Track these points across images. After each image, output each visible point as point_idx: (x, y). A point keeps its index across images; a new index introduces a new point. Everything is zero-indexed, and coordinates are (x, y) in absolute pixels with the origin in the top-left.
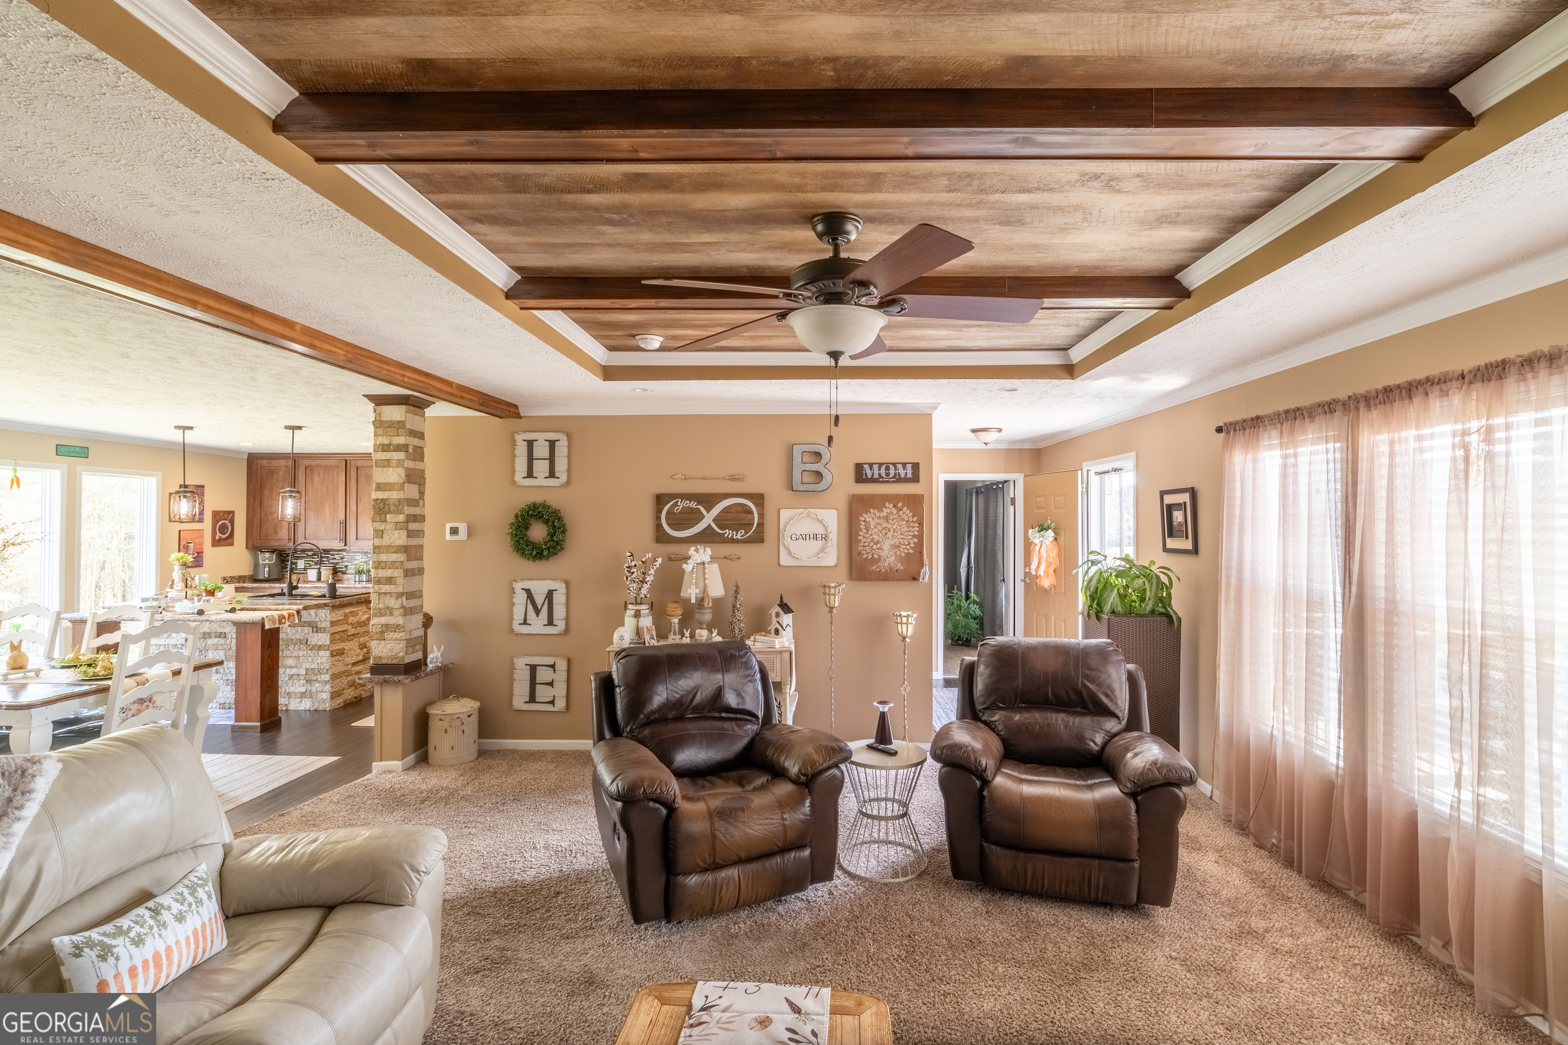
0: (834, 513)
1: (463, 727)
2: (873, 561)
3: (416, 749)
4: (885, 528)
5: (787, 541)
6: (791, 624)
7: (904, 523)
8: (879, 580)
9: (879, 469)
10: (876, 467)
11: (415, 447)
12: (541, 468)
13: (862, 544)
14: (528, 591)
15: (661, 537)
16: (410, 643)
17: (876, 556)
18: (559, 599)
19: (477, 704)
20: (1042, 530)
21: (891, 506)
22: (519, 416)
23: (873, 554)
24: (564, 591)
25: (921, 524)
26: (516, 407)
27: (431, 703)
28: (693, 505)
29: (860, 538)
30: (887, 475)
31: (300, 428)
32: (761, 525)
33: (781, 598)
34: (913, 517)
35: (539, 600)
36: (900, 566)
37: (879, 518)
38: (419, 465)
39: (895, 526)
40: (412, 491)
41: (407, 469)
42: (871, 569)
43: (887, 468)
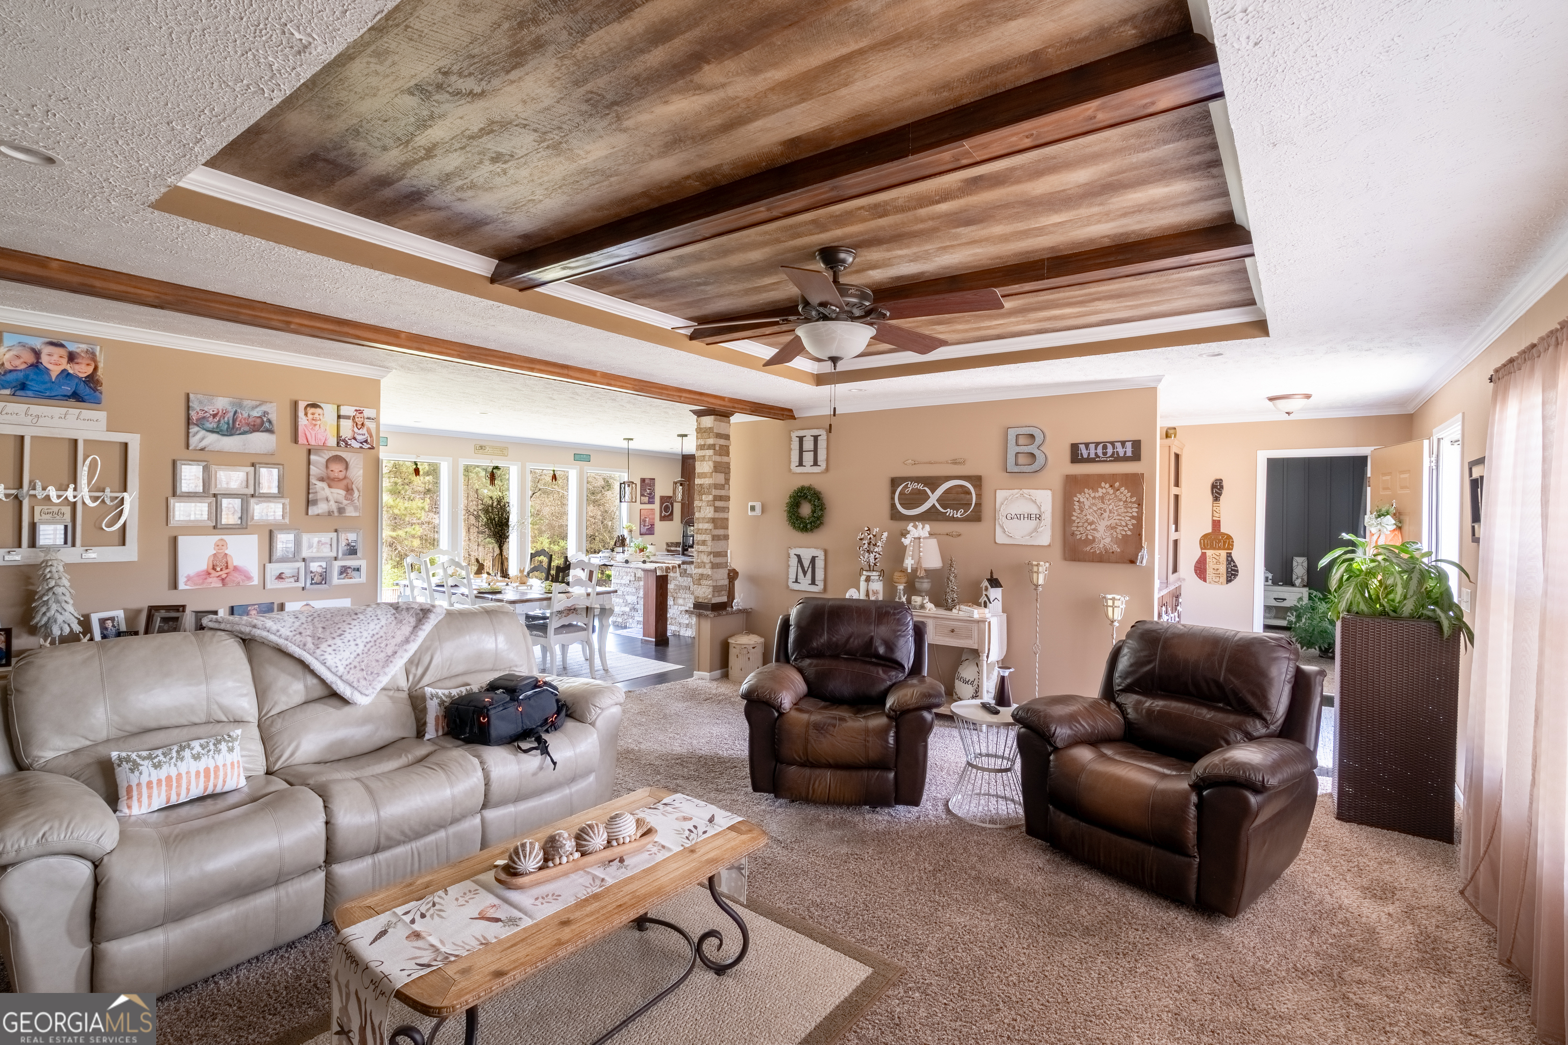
0: (1048, 493)
1: (749, 655)
2: (1088, 542)
3: (722, 668)
4: (1100, 509)
5: (1002, 519)
6: (1000, 599)
7: (1121, 503)
8: (1093, 561)
9: (1096, 449)
10: (1092, 446)
11: (721, 446)
12: (808, 457)
13: (1075, 524)
14: (798, 556)
15: (895, 515)
16: (717, 589)
17: (1090, 537)
18: (820, 564)
19: (762, 640)
20: (1379, 516)
21: (1107, 486)
22: (793, 418)
23: (1087, 535)
24: (823, 558)
25: (1140, 505)
26: (791, 411)
27: (731, 636)
28: (920, 487)
29: (1074, 518)
30: (1105, 454)
31: (686, 436)
32: (978, 505)
33: (992, 573)
34: (1131, 497)
35: (806, 563)
36: (1116, 548)
37: (1094, 498)
38: (725, 459)
39: (1111, 507)
40: (720, 478)
41: (715, 462)
42: (1085, 549)
43: (1105, 447)
